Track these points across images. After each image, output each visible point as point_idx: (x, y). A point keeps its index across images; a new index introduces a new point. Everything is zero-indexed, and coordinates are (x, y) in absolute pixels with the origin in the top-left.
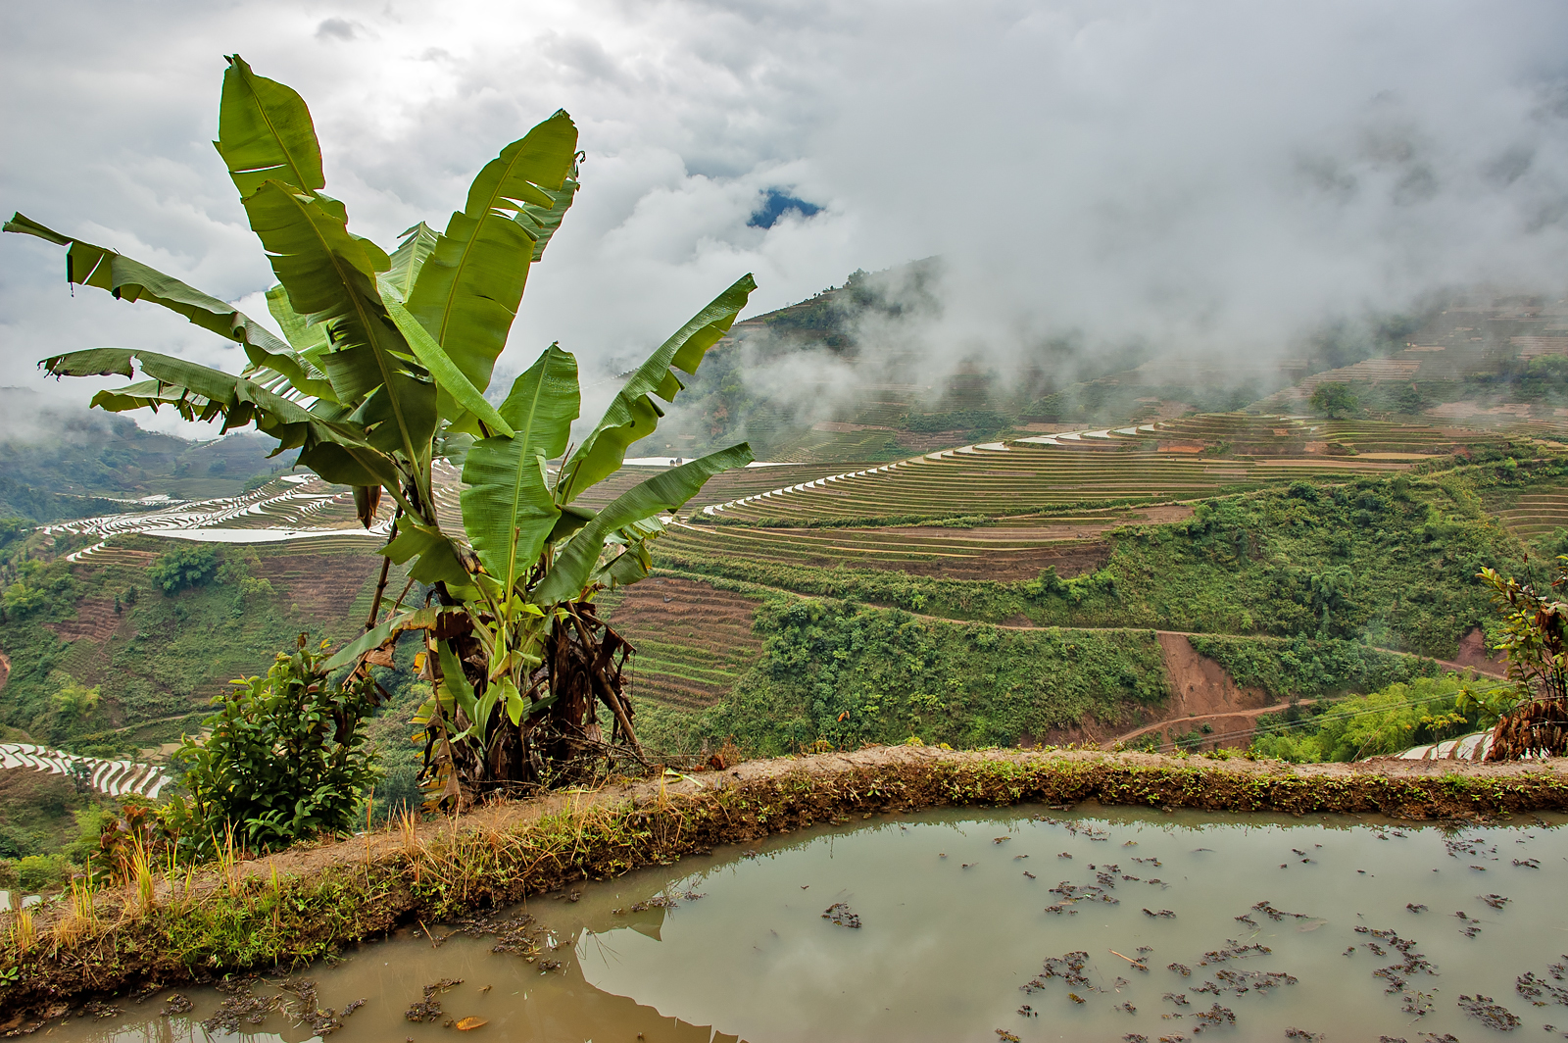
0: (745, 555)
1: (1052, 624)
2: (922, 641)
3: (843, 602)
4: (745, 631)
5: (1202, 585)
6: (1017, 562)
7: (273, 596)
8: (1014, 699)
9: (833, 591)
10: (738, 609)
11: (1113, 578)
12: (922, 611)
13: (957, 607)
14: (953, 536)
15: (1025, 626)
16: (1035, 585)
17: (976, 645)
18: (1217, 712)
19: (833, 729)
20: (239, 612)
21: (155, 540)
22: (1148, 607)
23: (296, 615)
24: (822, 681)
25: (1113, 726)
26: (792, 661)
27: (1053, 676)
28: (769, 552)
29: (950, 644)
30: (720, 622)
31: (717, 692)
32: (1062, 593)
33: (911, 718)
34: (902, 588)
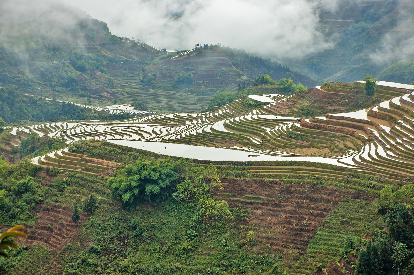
7: (230, 220)
20: (194, 233)
21: (118, 150)
23: (252, 243)
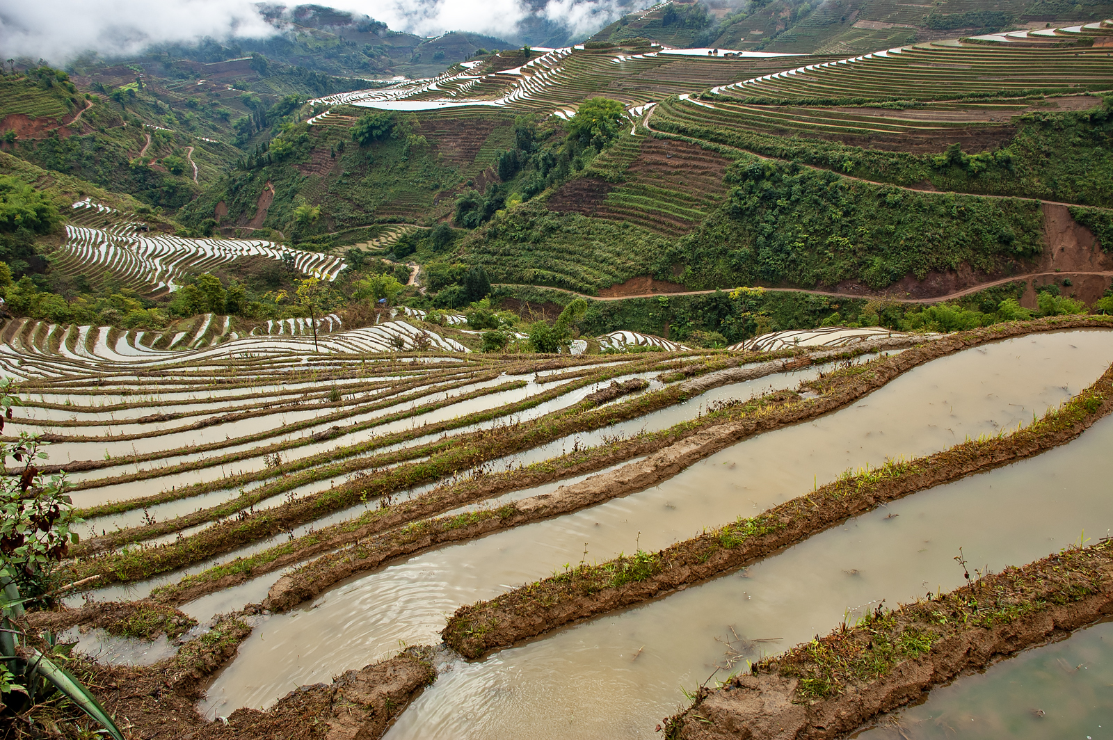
0: (729, 125)
1: (951, 190)
2: (844, 197)
3: (790, 163)
4: (718, 181)
5: (1093, 165)
6: (932, 139)
7: (427, 148)
8: (906, 246)
9: (786, 155)
10: (716, 165)
11: (1011, 155)
12: (850, 174)
13: (876, 171)
14: (887, 116)
15: (929, 190)
16: (942, 157)
17: (885, 202)
18: (1080, 270)
19: (768, 258)
20: (406, 158)
21: (358, 109)
22: (1039, 181)
23: (442, 160)
24: (766, 222)
25: (986, 274)
26: (747, 206)
27: (941, 231)
28: (747, 123)
29: (865, 200)
30: (703, 174)
31: (690, 225)
32: (963, 165)
33: (826, 254)
34: (836, 154)
